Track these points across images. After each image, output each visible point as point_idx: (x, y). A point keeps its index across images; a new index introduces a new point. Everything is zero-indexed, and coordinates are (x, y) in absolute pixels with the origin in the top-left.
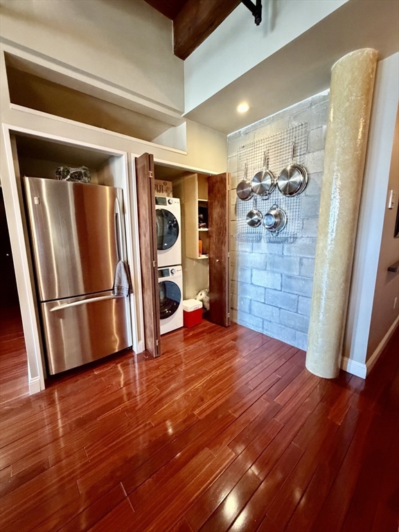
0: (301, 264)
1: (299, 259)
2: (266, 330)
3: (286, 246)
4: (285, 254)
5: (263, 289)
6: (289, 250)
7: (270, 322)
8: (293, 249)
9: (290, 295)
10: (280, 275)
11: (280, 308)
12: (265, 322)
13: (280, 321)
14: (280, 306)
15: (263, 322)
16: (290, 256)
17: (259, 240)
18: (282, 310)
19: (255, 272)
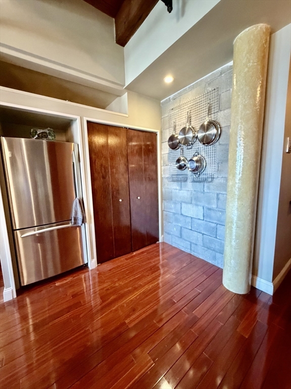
0: (218, 199)
1: (216, 195)
2: (194, 251)
3: (206, 184)
4: (205, 191)
5: (190, 218)
6: (209, 188)
7: (196, 245)
8: (211, 187)
9: (210, 223)
10: (202, 208)
12: (193, 245)
13: (203, 244)
14: (203, 232)
15: (191, 245)
16: (210, 193)
17: (186, 180)
18: (204, 235)
19: (183, 205)
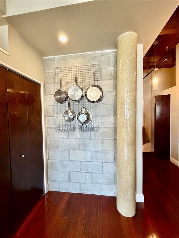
0: (103, 143)
1: (101, 141)
2: (83, 190)
3: (92, 133)
4: (92, 138)
5: (79, 162)
6: (95, 135)
7: (85, 183)
8: (97, 134)
9: (97, 163)
10: (90, 152)
11: (91, 173)
12: (82, 185)
13: (92, 181)
14: (91, 172)
15: (80, 185)
16: (96, 139)
